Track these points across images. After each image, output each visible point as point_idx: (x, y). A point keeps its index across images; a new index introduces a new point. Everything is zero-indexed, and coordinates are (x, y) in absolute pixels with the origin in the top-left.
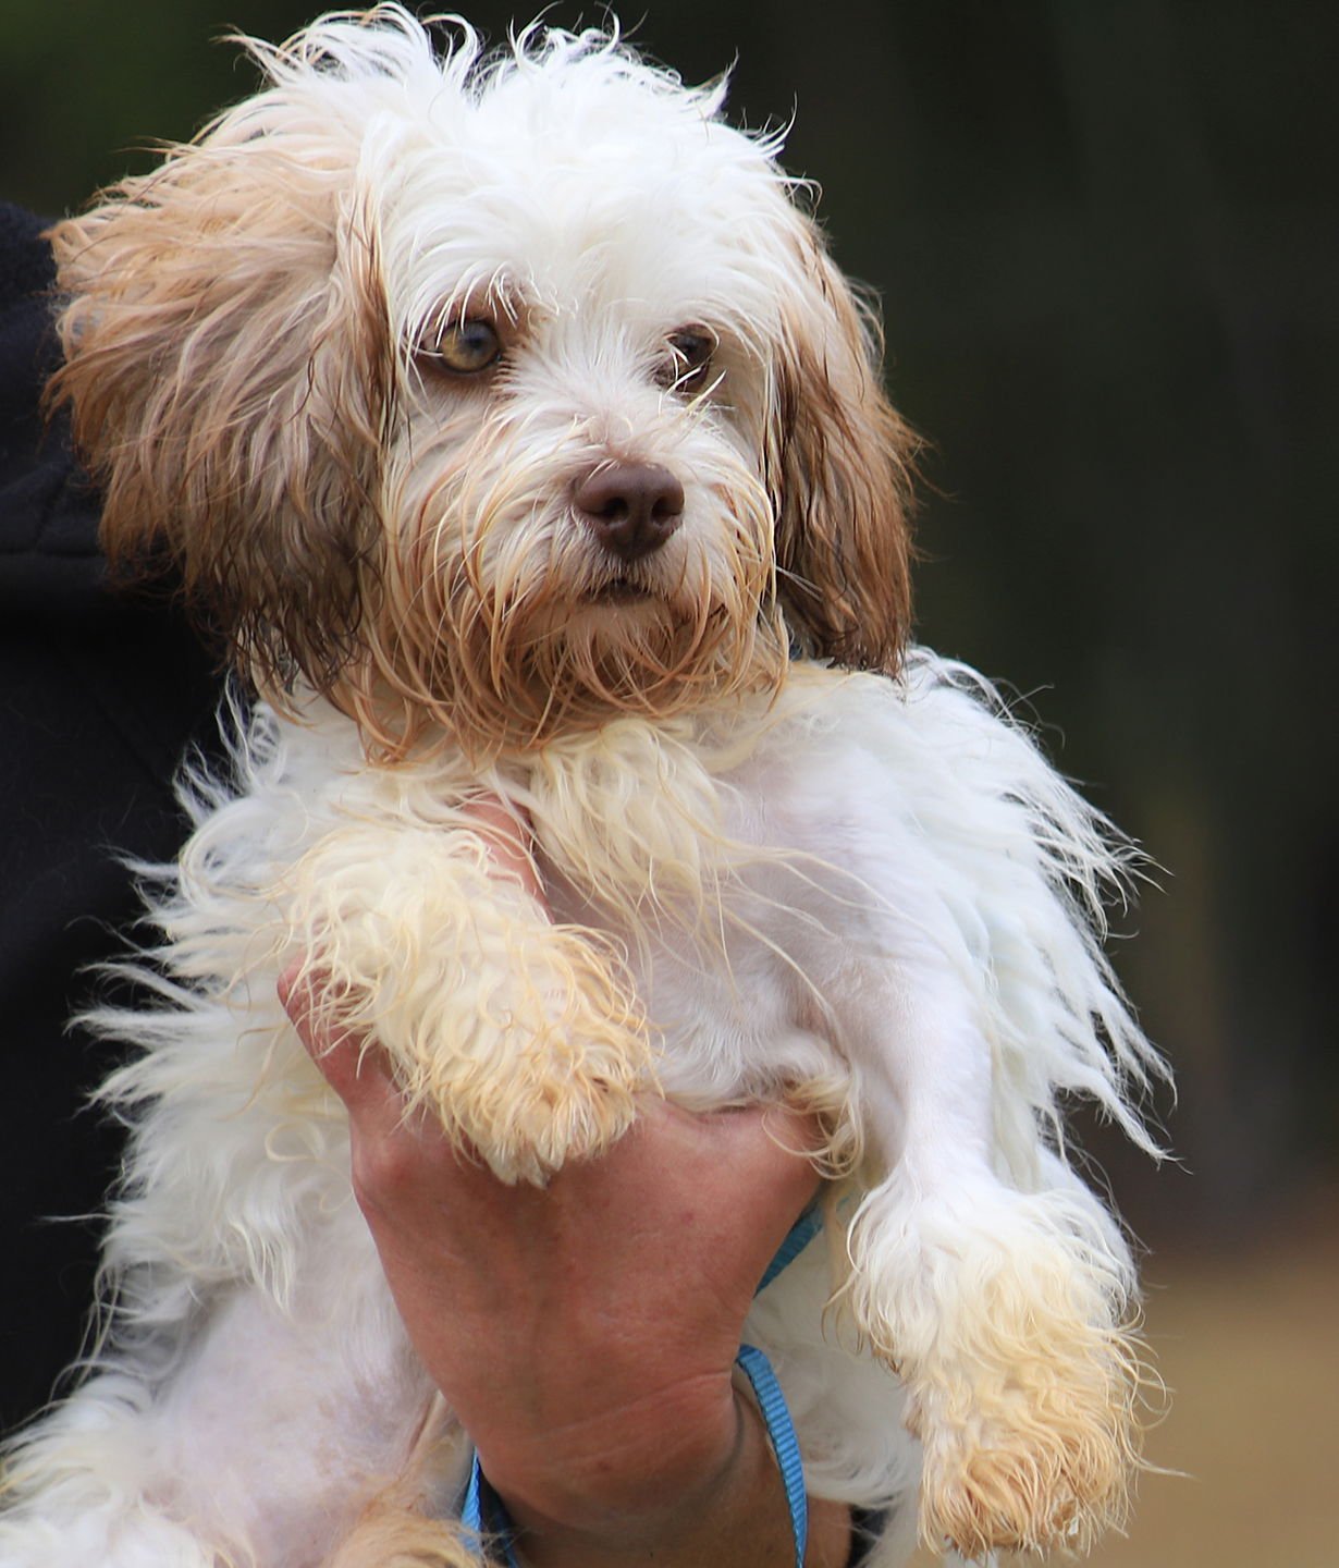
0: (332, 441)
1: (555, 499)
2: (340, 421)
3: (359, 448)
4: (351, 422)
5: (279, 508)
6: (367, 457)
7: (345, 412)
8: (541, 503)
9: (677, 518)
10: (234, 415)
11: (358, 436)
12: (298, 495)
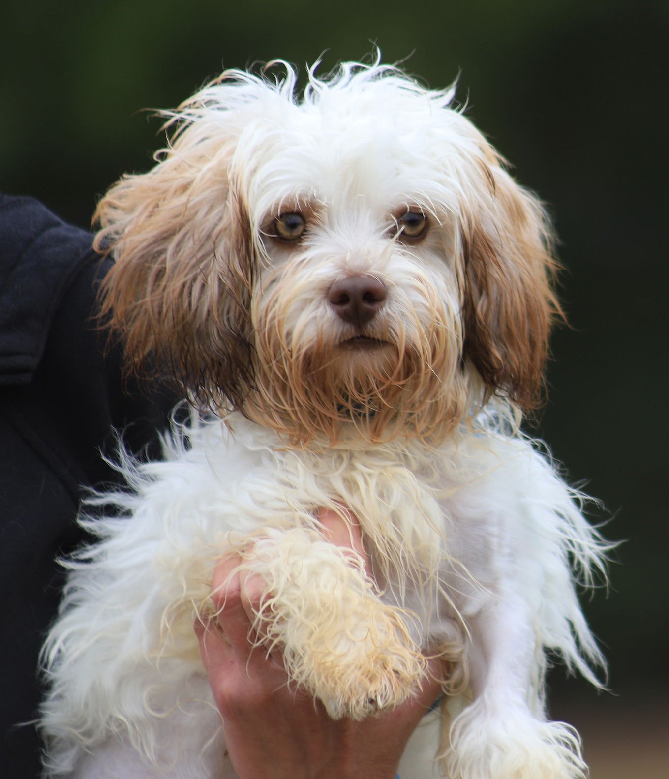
0: (228, 283)
1: (319, 297)
2: (232, 273)
3: (241, 285)
4: (236, 273)
5: (207, 320)
6: (246, 291)
7: (233, 268)
8: (312, 300)
9: (382, 303)
10: (187, 275)
11: (240, 279)
12: (214, 313)
